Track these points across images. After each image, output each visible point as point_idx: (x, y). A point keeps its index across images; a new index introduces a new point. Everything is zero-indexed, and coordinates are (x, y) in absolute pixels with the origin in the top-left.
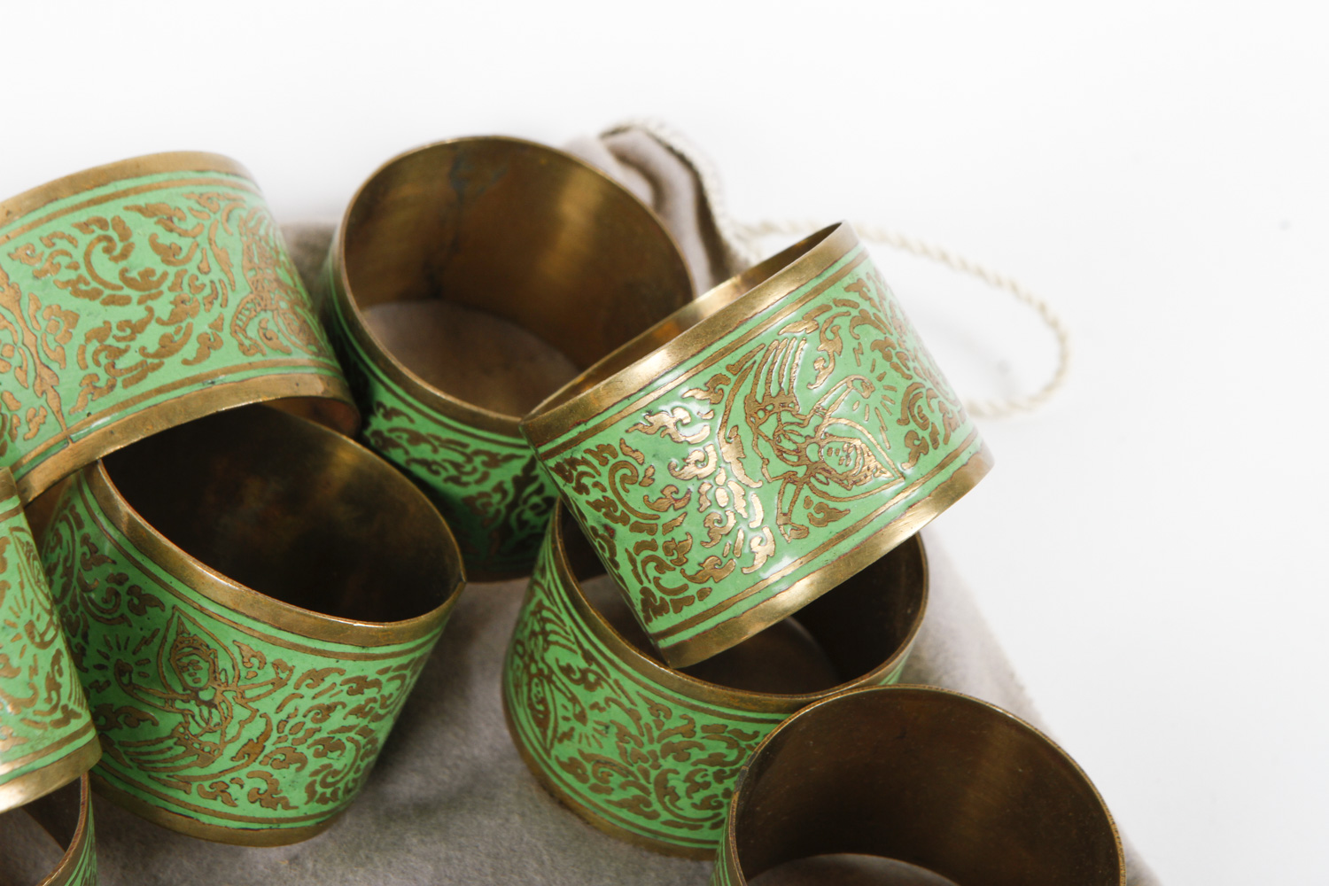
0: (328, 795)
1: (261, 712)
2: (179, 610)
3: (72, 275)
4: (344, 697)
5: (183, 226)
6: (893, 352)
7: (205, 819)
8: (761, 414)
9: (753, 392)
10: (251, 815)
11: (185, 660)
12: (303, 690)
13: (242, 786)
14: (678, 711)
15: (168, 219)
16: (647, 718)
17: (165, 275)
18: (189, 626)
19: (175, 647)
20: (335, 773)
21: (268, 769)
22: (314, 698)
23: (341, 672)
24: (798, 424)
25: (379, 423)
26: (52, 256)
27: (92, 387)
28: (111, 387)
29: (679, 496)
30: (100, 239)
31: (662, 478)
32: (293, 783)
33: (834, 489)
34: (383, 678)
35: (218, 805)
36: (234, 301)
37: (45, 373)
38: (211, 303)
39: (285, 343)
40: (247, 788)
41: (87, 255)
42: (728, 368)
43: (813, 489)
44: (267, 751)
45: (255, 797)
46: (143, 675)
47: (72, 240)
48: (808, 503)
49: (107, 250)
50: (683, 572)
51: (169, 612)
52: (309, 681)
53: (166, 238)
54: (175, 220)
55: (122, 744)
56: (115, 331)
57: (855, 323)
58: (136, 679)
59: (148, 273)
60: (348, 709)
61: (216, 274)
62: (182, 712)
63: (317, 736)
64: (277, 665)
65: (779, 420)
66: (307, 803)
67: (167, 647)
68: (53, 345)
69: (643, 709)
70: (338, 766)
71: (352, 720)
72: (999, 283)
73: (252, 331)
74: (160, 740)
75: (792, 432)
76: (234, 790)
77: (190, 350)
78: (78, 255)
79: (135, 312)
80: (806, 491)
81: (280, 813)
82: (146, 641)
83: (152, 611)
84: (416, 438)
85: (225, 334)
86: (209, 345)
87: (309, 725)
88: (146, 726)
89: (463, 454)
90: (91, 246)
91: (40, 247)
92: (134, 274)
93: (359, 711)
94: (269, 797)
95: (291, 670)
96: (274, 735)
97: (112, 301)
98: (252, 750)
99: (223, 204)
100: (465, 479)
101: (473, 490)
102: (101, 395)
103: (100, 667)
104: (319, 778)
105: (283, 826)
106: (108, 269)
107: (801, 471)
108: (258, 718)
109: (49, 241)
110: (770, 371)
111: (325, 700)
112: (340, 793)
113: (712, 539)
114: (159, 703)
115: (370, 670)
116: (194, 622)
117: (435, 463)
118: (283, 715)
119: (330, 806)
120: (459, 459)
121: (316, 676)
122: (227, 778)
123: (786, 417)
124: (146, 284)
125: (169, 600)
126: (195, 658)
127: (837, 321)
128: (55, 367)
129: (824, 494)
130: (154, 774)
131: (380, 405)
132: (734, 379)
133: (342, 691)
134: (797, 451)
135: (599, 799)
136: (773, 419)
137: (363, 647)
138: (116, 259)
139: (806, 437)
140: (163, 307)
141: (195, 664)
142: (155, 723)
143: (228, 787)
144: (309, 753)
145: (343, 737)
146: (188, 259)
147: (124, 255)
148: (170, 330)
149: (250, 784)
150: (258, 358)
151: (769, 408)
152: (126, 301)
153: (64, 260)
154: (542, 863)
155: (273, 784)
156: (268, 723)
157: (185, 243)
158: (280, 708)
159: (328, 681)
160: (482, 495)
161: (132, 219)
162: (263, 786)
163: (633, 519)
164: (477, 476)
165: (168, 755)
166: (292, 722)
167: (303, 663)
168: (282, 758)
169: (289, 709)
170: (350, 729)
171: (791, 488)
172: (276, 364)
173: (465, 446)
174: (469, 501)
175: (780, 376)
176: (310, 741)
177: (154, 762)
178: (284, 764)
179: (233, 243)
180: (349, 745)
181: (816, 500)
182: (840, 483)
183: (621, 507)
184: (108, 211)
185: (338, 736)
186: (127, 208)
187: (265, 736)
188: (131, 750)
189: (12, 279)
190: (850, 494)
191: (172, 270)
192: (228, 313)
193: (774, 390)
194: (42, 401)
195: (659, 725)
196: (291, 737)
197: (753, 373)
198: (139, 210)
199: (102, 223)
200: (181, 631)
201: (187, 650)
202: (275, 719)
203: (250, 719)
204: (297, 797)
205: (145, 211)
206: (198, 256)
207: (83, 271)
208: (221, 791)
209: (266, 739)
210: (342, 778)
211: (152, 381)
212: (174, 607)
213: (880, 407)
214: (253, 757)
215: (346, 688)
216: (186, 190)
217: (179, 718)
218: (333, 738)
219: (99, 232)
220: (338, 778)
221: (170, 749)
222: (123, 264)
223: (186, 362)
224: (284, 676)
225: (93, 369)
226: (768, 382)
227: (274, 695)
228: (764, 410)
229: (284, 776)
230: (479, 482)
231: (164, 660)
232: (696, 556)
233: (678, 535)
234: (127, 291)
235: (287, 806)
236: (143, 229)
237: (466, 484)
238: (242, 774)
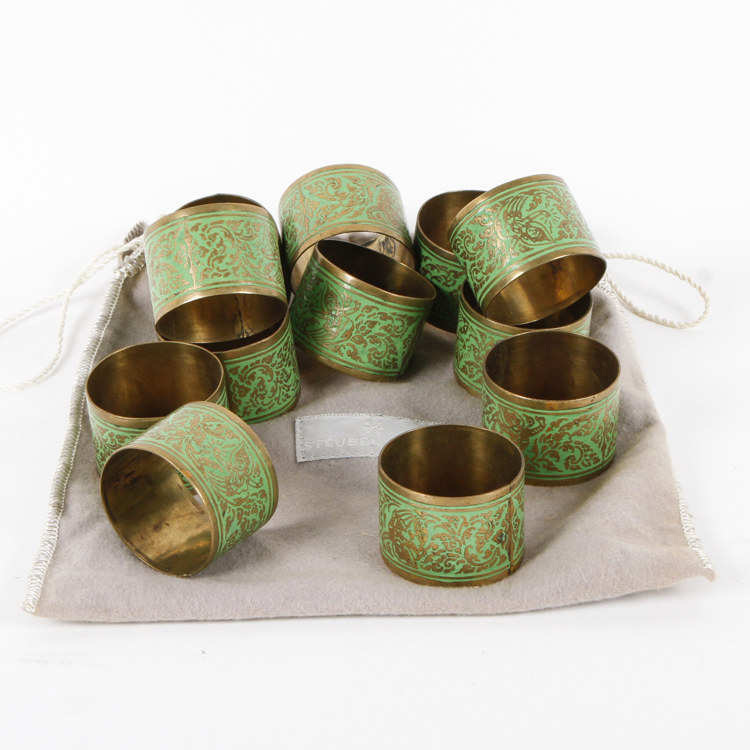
0: (377, 362)
1: (351, 320)
2: (328, 282)
3: (321, 192)
4: (378, 319)
5: (359, 183)
6: (563, 209)
7: (333, 360)
8: (509, 217)
9: (507, 210)
10: (348, 361)
11: (329, 300)
12: (364, 313)
13: (345, 349)
14: (488, 335)
15: (355, 181)
16: (480, 340)
17: (349, 194)
18: (331, 288)
19: (326, 296)
20: (379, 354)
21: (353, 343)
22: (368, 317)
23: (377, 309)
24: (520, 221)
25: (423, 264)
26: (316, 187)
27: (319, 223)
28: (324, 222)
29: (481, 245)
30: (332, 183)
31: (478, 239)
32: (363, 352)
33: (529, 242)
34: (394, 317)
35: (337, 355)
36: (370, 205)
37: (307, 220)
38: (362, 204)
39: (385, 220)
40: (346, 349)
41: (326, 188)
42: (500, 202)
43: (522, 241)
44: (353, 336)
45: (350, 354)
46: (317, 306)
47: (323, 183)
48: (520, 245)
49: (332, 186)
50: (482, 272)
51: (325, 283)
52: (366, 310)
53: (352, 185)
54: (357, 181)
55: (310, 331)
56: (329, 207)
57: (549, 197)
58: (315, 308)
59: (344, 193)
60: (381, 326)
61: (366, 197)
62: (327, 319)
63: (370, 334)
64: (356, 302)
65: (514, 219)
66: (368, 362)
67: (324, 296)
68: (310, 212)
69: (478, 336)
70: (380, 350)
71: (382, 331)
72: (684, 278)
73: (374, 214)
74: (320, 329)
75: (518, 223)
76: (342, 349)
77: (351, 214)
78: (324, 187)
79: (336, 203)
80: (520, 241)
81: (358, 363)
82: (318, 294)
83: (321, 284)
84: (433, 267)
85: (364, 212)
86: (357, 214)
87: (367, 328)
88: (316, 324)
89: (446, 272)
90: (328, 185)
91: (313, 185)
92: (339, 193)
93: (385, 328)
94: (354, 355)
95: (360, 304)
96: (355, 330)
97: (331, 200)
98: (348, 335)
99: (376, 182)
100: (449, 283)
101: (451, 289)
102: (321, 225)
103: (306, 306)
104: (372, 353)
105: (360, 369)
106: (331, 191)
107: (519, 235)
108: (349, 322)
109: (317, 184)
110: (514, 204)
111: (372, 319)
112: (382, 364)
113: (490, 258)
114: (320, 315)
115: (389, 311)
116: (331, 286)
117: (439, 277)
118: (358, 322)
119: (378, 368)
120: (446, 274)
121: (369, 309)
122: (340, 344)
123: (517, 218)
124: (343, 196)
125: (325, 279)
126: (331, 299)
127: (541, 195)
128: (310, 218)
129: (526, 243)
130: (318, 342)
131: (423, 256)
132: (502, 205)
133: (378, 317)
134: (518, 229)
135: (471, 381)
136: (512, 219)
137: (385, 301)
138: (335, 189)
139: (523, 225)
140: (345, 202)
141: (331, 301)
142: (319, 323)
143: (340, 348)
144: (368, 340)
145: (381, 338)
146: (358, 191)
147: (338, 188)
148: (346, 208)
149: (348, 348)
150: (373, 220)
151: (512, 215)
152: (335, 200)
153: (319, 188)
154: (447, 395)
155: (356, 350)
156: (353, 325)
157: (358, 187)
158: (357, 319)
159: (374, 311)
160: (455, 291)
161: (343, 179)
162: (352, 350)
163: (470, 256)
164: (452, 282)
165: (322, 334)
166: (361, 325)
167: (365, 303)
168: (358, 340)
169: (359, 320)
170: (382, 335)
171: (515, 240)
172: (379, 224)
173: (447, 268)
174: (451, 293)
175: (517, 206)
176: (368, 335)
177: (318, 337)
178: (359, 343)
179: (376, 192)
180: (383, 343)
181: (523, 244)
182: (532, 240)
183: (467, 253)
184: (335, 176)
185: (378, 337)
186: (343, 176)
187: (352, 329)
188: (312, 333)
189: (304, 195)
190: (535, 244)
191: (352, 193)
192: (367, 207)
193: (514, 210)
194: (304, 228)
195: (483, 341)
196: (361, 332)
197: (508, 204)
198: (346, 177)
199: (334, 179)
200: (328, 289)
201: (330, 296)
202: (356, 323)
203: (347, 322)
204: (365, 358)
205: (349, 178)
206: (362, 191)
207: (324, 191)
208: (338, 350)
209: (352, 331)
210: (382, 357)
211: (336, 221)
212: (327, 281)
213: (552, 222)
214: (348, 337)
215: (379, 316)
216: (364, 175)
217: (326, 321)
218: (376, 337)
219: (332, 181)
220: (380, 356)
221: (323, 332)
222: (337, 190)
223: (348, 217)
224: (358, 306)
225: (320, 218)
226: (513, 207)
227: (355, 314)
228: (510, 216)
229: (360, 347)
230: (453, 284)
231: (323, 300)
232: (486, 265)
233: (481, 259)
234: (336, 197)
235: (361, 361)
236: (345, 182)
237: (449, 286)
238: (345, 343)
